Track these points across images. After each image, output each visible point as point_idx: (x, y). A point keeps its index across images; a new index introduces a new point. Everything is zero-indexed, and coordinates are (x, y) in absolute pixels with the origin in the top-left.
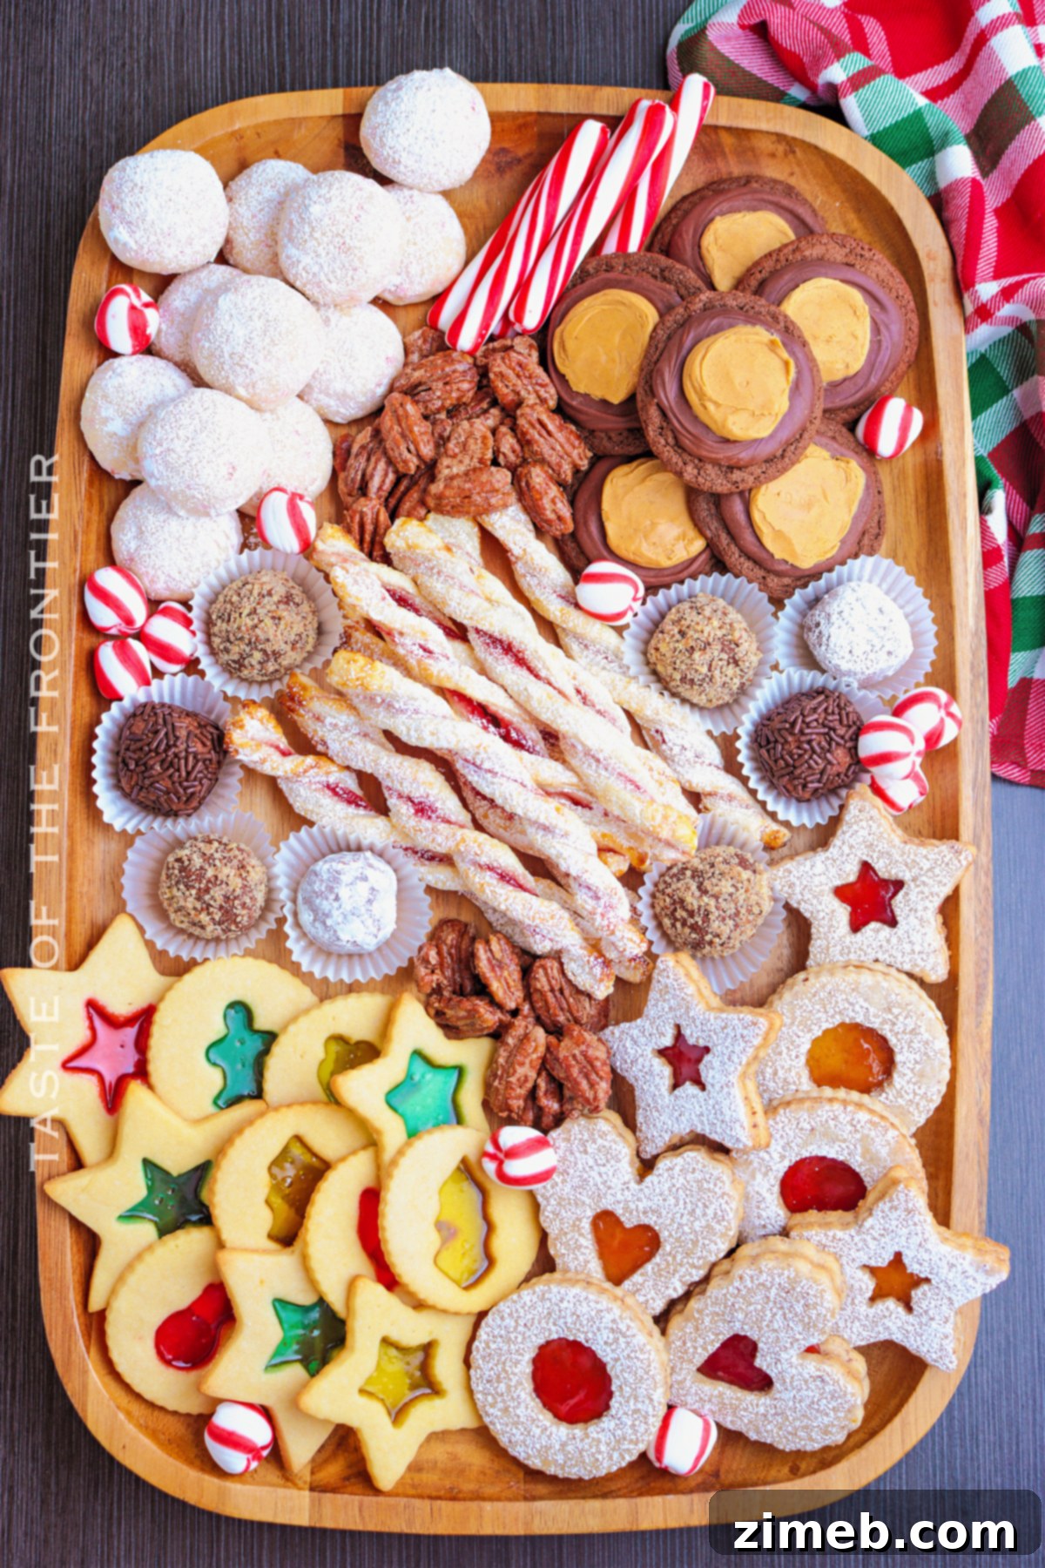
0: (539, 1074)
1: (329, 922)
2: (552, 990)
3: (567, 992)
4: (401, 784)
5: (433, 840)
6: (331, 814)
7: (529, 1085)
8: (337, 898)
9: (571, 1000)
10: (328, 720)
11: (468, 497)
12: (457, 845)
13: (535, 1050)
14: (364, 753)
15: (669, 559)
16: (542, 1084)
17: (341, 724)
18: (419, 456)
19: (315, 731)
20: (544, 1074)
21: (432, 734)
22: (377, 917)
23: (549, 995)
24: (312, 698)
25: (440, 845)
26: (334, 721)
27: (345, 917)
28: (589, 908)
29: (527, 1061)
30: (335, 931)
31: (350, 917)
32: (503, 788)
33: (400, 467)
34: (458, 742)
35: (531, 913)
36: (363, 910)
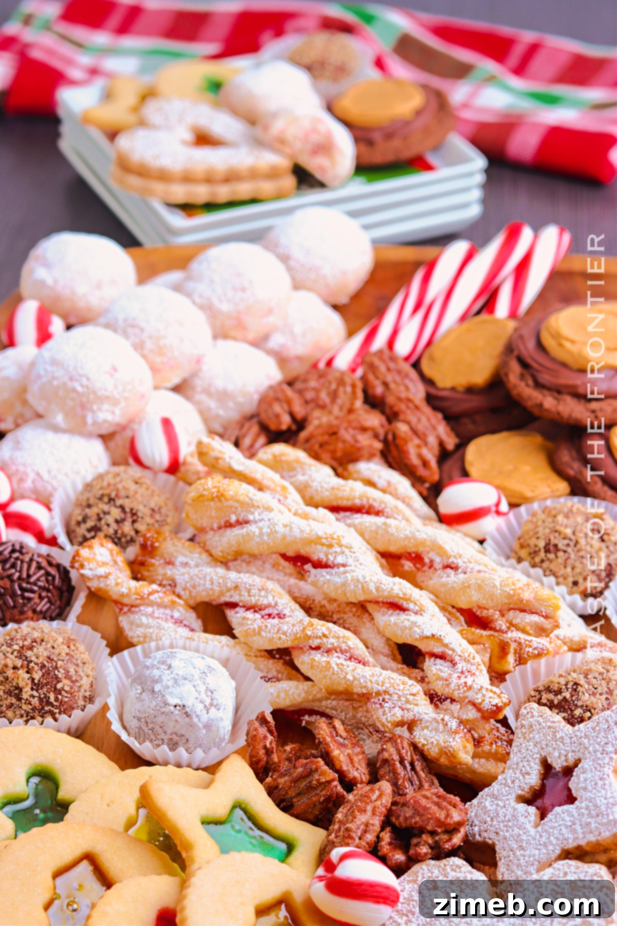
0: (383, 828)
1: (157, 687)
2: (402, 761)
3: (418, 766)
4: (249, 591)
5: (279, 630)
6: (173, 634)
7: (370, 837)
8: (170, 667)
9: (422, 774)
10: (180, 559)
11: (335, 433)
12: (304, 629)
13: (380, 797)
14: (213, 574)
15: (532, 491)
16: (386, 836)
17: (192, 563)
18: (292, 415)
19: (165, 574)
20: (388, 829)
21: (285, 526)
22: (211, 687)
23: (398, 765)
24: (165, 540)
25: (284, 633)
26: (185, 560)
27: (176, 681)
28: (444, 675)
29: (369, 808)
30: (163, 696)
31: (181, 682)
32: (355, 574)
33: (273, 427)
34: (312, 530)
35: (381, 679)
36: (196, 677)
